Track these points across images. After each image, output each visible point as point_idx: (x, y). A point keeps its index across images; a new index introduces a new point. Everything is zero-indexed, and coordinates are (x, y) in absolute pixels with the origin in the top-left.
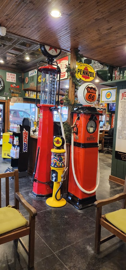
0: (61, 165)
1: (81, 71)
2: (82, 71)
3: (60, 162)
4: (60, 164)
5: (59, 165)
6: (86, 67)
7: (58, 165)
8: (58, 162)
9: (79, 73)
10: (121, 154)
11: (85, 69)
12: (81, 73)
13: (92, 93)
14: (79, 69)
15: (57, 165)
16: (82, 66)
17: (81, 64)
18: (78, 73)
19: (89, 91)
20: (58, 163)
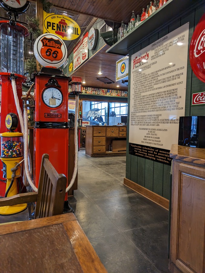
0: (10, 154)
1: (54, 25)
2: (56, 25)
3: (9, 149)
4: (9, 152)
5: (8, 154)
6: (61, 20)
7: (6, 154)
8: (6, 149)
9: (50, 28)
10: (135, 147)
11: (60, 22)
12: (54, 28)
13: (53, 47)
14: (50, 23)
15: (4, 154)
16: (54, 17)
17: (53, 16)
18: (48, 28)
19: (46, 44)
20: (5, 151)
